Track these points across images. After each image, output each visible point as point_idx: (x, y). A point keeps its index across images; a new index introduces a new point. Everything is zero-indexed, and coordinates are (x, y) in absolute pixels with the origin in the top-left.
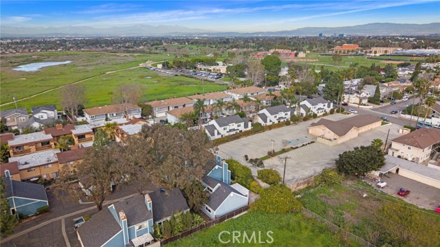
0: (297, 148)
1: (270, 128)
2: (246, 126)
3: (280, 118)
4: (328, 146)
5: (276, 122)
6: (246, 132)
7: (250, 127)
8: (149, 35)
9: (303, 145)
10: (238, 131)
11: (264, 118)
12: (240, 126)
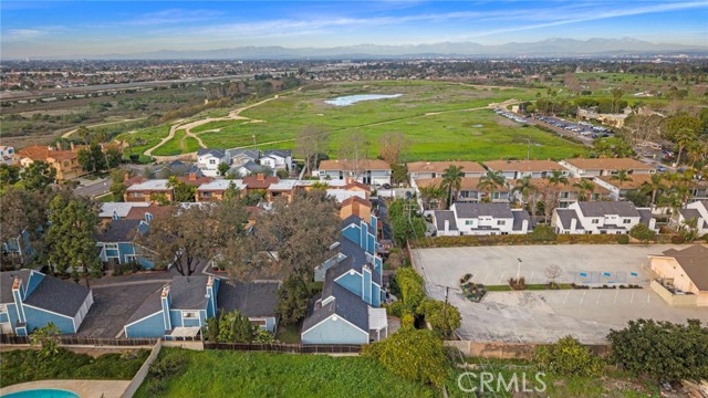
0: (587, 288)
1: (573, 239)
2: (517, 225)
3: (606, 226)
4: (666, 303)
5: (596, 232)
6: (512, 236)
7: (524, 230)
8: (566, 56)
9: (605, 287)
10: (498, 233)
11: (568, 217)
12: (503, 223)
